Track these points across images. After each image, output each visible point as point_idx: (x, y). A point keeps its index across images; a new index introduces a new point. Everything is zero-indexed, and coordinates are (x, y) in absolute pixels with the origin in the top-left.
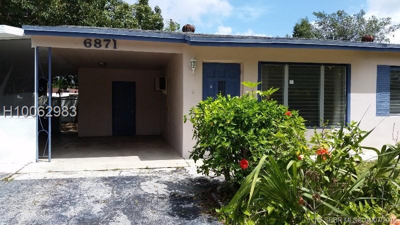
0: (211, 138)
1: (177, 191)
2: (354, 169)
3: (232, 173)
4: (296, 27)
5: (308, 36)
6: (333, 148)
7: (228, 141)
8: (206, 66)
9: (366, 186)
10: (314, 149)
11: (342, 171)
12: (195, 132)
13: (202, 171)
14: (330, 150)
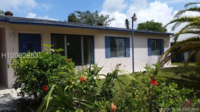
0: (25, 76)
1: (5, 108)
2: (96, 85)
3: (38, 94)
4: (69, 16)
5: (75, 21)
6: (87, 77)
7: (34, 77)
8: (20, 35)
9: (102, 92)
10: (79, 78)
11: (92, 87)
12: (15, 73)
13: (20, 95)
14: (86, 78)
